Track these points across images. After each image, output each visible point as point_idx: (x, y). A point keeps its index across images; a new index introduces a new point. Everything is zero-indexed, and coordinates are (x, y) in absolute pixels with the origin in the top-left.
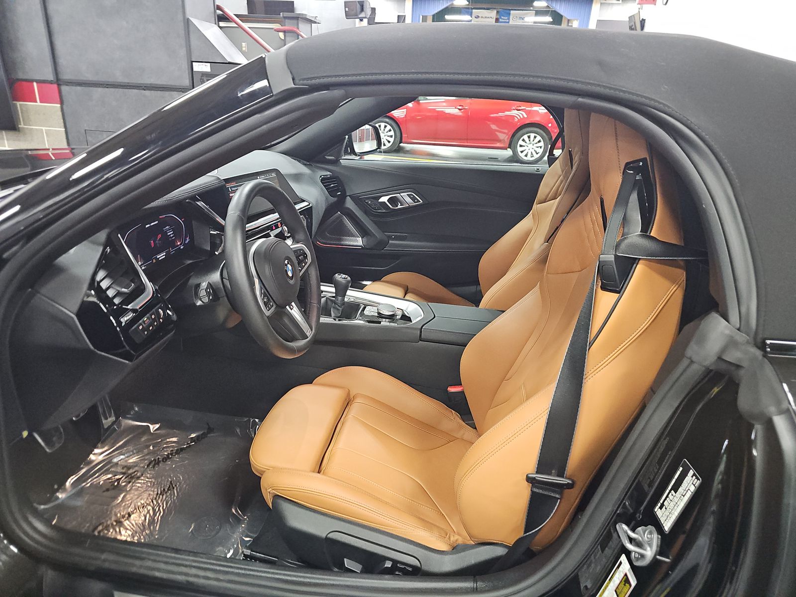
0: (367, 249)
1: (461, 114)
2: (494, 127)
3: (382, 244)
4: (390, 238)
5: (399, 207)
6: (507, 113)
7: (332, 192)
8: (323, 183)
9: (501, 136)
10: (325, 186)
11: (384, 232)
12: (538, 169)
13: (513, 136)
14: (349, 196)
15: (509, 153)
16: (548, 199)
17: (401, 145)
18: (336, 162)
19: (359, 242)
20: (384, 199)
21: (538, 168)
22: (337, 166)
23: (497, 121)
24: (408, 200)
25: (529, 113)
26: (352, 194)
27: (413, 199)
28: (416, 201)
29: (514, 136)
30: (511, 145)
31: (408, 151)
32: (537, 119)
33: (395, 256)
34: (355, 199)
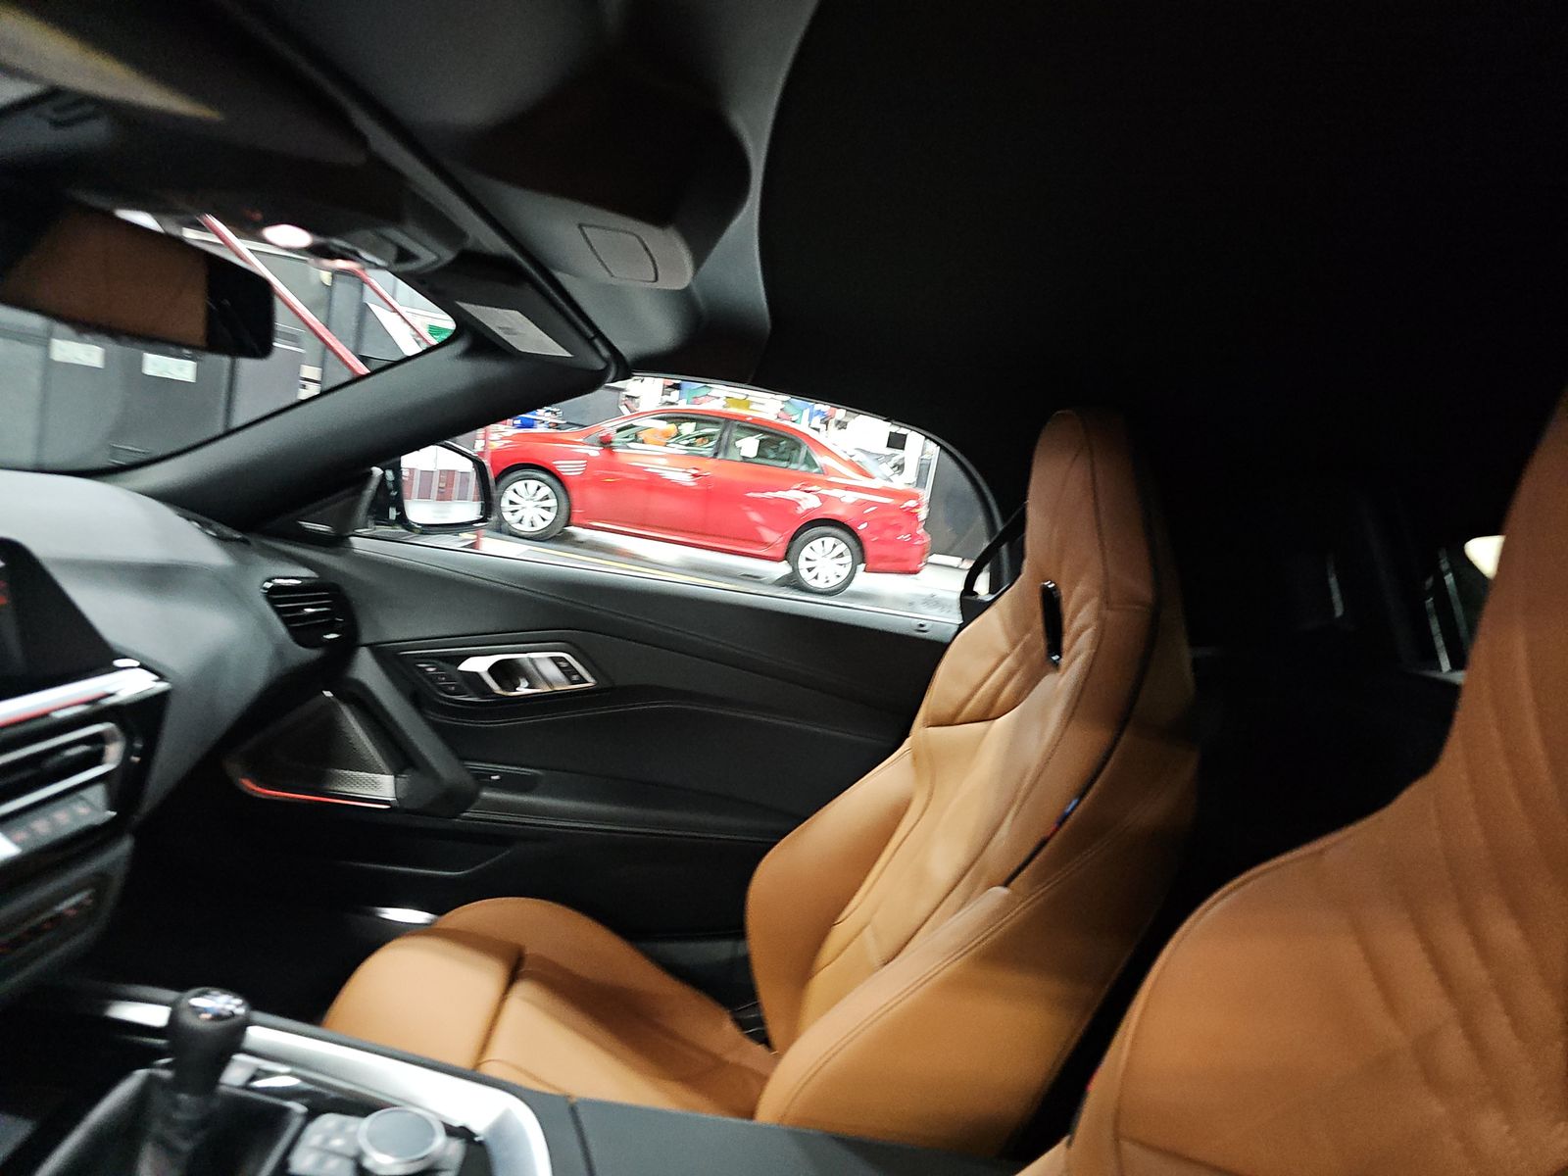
0: (408, 811)
1: (692, 484)
2: (755, 517)
3: (458, 799)
4: (482, 779)
5: (523, 689)
6: (780, 494)
7: (302, 630)
8: (272, 602)
9: (769, 536)
10: (279, 612)
11: (462, 759)
12: (922, 626)
13: (794, 538)
14: (370, 646)
15: (782, 569)
16: (962, 717)
17: (570, 529)
18: (337, 542)
19: (381, 787)
20: (479, 665)
21: (922, 622)
22: (337, 554)
23: (760, 505)
24: (551, 671)
25: (823, 498)
26: (379, 640)
27: (568, 672)
28: (575, 678)
29: (796, 539)
30: (788, 555)
31: (582, 542)
32: (838, 512)
33: (494, 837)
34: (387, 656)
